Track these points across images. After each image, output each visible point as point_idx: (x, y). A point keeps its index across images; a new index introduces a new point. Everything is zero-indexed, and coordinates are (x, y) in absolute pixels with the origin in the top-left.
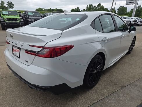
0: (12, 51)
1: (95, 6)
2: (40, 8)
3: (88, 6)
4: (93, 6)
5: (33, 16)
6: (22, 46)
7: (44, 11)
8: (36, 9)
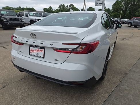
0: (29, 52)
1: (68, 6)
2: (7, 7)
3: (60, 5)
4: (66, 6)
5: (8, 15)
6: (51, 45)
7: (12, 9)
8: (3, 8)
